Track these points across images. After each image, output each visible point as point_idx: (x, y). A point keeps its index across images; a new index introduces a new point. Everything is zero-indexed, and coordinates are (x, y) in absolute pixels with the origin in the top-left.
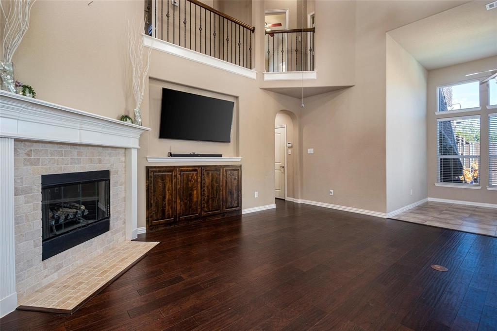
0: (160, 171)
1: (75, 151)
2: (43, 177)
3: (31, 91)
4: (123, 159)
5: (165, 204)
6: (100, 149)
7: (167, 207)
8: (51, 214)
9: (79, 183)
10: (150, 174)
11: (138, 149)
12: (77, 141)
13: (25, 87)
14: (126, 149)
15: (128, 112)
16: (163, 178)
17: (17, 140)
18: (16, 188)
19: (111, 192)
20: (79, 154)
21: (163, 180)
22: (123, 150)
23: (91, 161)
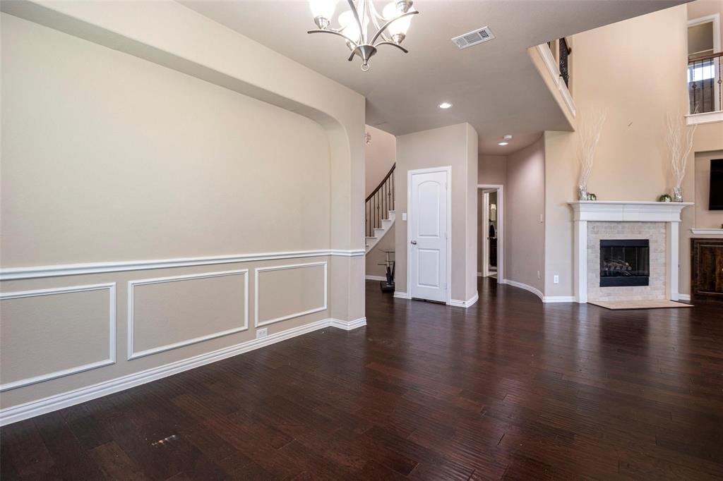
0: (708, 243)
1: (620, 226)
2: (601, 241)
3: (595, 196)
4: (664, 231)
5: (715, 277)
6: (640, 224)
7: (718, 281)
8: (605, 264)
9: (623, 247)
10: (695, 246)
11: (679, 222)
12: (621, 220)
13: (591, 195)
14: (666, 222)
15: (670, 191)
16: (712, 251)
17: (588, 221)
18: (588, 246)
19: (650, 256)
20: (623, 228)
21: (713, 252)
22: (664, 224)
23: (633, 233)
